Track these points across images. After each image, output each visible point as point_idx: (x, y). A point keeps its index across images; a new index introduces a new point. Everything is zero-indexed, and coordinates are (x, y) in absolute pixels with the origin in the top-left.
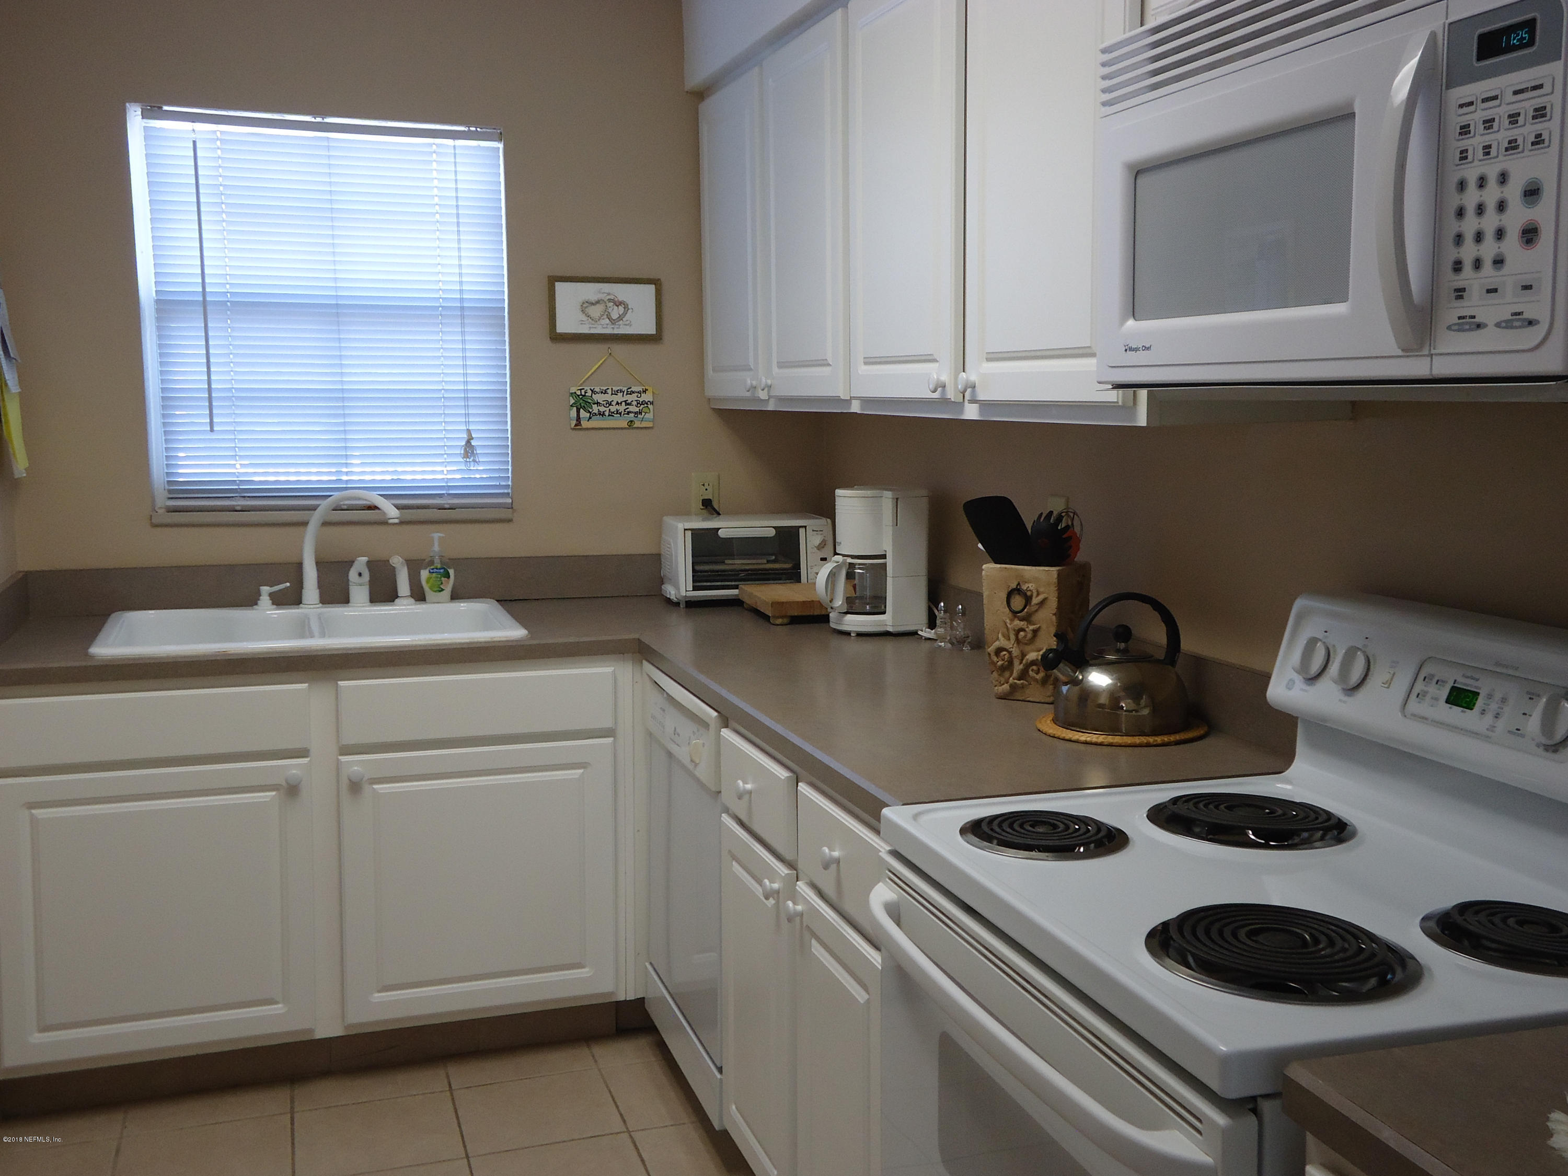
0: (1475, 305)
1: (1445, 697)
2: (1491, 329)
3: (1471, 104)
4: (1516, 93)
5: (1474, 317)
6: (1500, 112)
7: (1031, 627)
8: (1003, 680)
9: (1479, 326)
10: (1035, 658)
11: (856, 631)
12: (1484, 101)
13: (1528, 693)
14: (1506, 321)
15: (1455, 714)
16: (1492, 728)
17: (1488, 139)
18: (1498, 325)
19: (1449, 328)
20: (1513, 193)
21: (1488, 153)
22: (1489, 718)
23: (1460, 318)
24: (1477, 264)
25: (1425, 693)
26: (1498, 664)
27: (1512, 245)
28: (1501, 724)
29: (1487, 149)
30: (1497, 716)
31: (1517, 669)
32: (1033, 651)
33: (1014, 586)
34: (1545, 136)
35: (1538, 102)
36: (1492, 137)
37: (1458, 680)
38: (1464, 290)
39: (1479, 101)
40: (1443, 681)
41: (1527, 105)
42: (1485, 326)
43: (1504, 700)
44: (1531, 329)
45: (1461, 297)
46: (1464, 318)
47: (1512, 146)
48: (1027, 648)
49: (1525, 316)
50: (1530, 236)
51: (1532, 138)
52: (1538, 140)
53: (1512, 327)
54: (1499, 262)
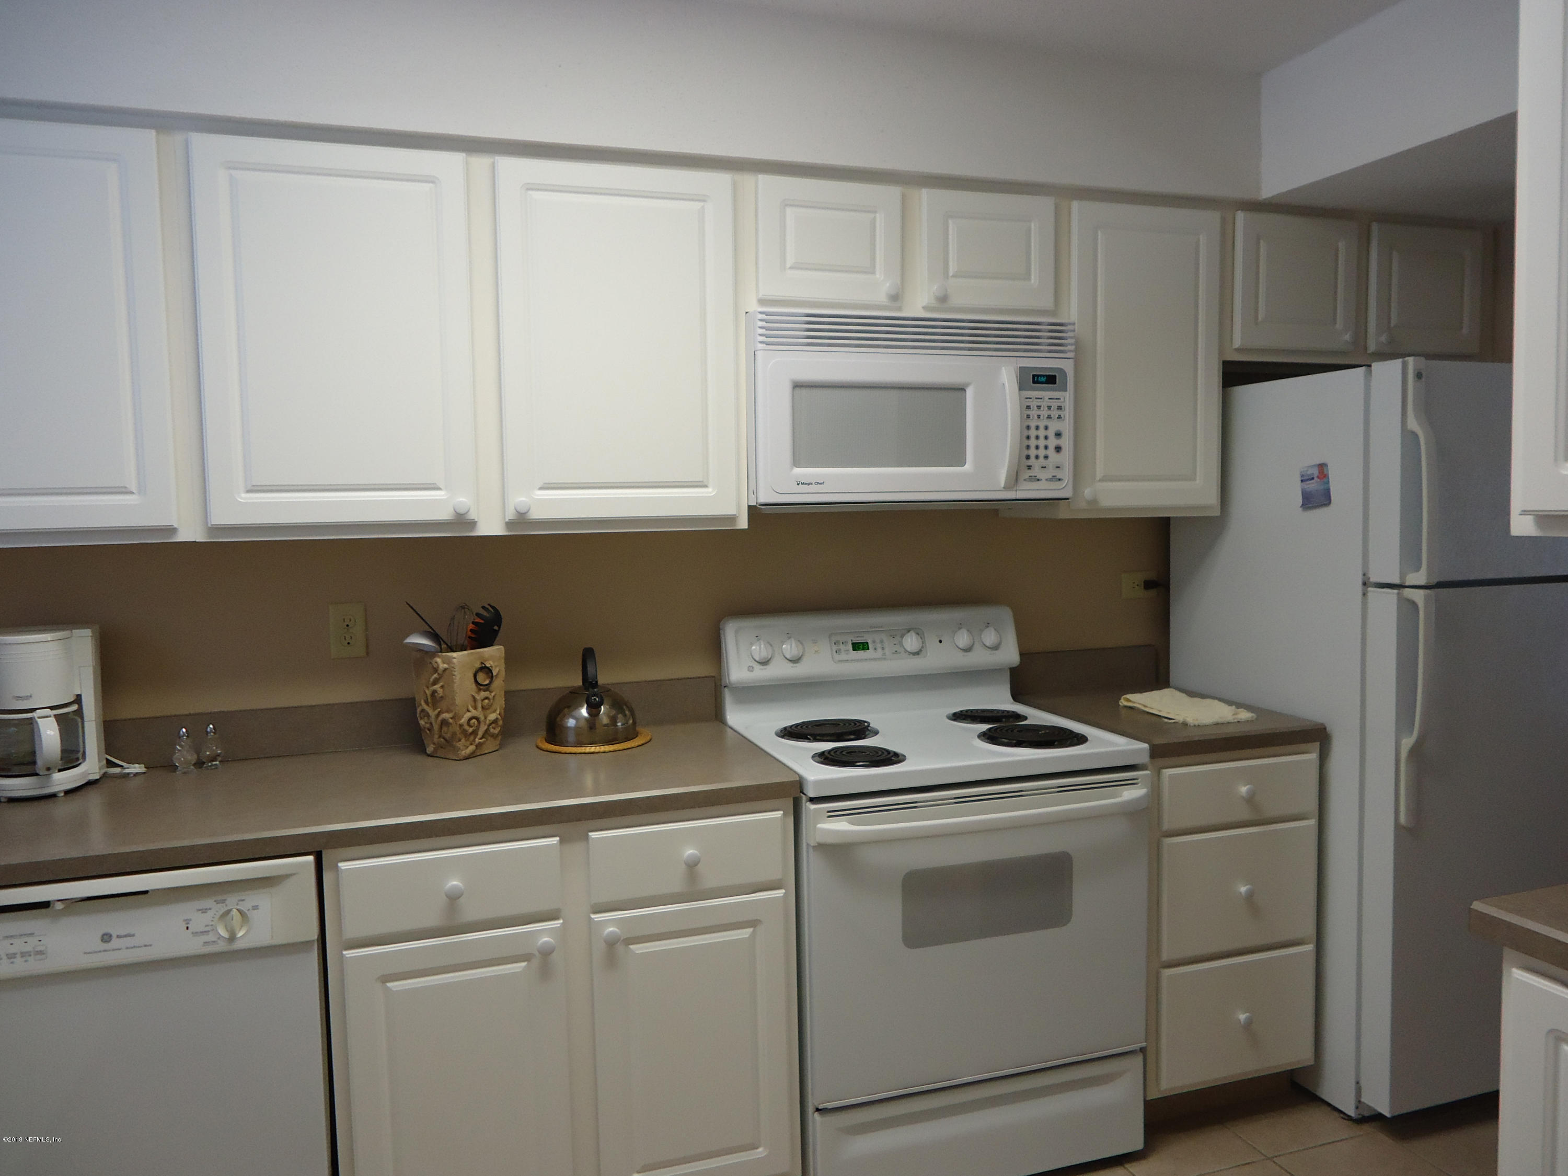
0: (1036, 471)
1: (851, 649)
2: (1044, 481)
3: (1031, 398)
4: (1050, 399)
5: (1036, 476)
6: (1044, 404)
7: (493, 694)
8: (468, 743)
9: (1038, 480)
10: (495, 718)
11: (63, 790)
12: (1036, 398)
13: (891, 636)
14: (1051, 479)
15: (861, 654)
16: (884, 654)
17: (1039, 413)
18: (1046, 480)
19: (1025, 480)
20: (1051, 433)
21: (1039, 418)
22: (879, 650)
23: (1030, 476)
24: (1037, 457)
25: (840, 650)
26: (871, 627)
27: (1051, 452)
28: (886, 651)
29: (1039, 417)
30: (883, 649)
31: (882, 627)
32: (491, 713)
33: (478, 665)
34: (1062, 416)
35: (1059, 404)
36: (1040, 412)
37: (853, 639)
38: (1031, 466)
39: (1034, 398)
40: (845, 642)
41: (1054, 404)
42: (1041, 480)
43: (882, 642)
44: (1059, 482)
45: (1030, 469)
46: (1031, 476)
47: (1049, 417)
48: (488, 711)
49: (1058, 477)
50: (1058, 449)
51: (1057, 416)
52: (1059, 417)
53: (1053, 481)
54: (1046, 457)
